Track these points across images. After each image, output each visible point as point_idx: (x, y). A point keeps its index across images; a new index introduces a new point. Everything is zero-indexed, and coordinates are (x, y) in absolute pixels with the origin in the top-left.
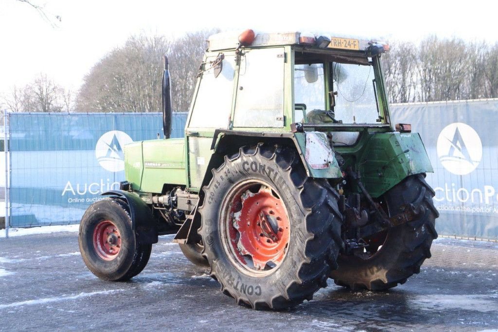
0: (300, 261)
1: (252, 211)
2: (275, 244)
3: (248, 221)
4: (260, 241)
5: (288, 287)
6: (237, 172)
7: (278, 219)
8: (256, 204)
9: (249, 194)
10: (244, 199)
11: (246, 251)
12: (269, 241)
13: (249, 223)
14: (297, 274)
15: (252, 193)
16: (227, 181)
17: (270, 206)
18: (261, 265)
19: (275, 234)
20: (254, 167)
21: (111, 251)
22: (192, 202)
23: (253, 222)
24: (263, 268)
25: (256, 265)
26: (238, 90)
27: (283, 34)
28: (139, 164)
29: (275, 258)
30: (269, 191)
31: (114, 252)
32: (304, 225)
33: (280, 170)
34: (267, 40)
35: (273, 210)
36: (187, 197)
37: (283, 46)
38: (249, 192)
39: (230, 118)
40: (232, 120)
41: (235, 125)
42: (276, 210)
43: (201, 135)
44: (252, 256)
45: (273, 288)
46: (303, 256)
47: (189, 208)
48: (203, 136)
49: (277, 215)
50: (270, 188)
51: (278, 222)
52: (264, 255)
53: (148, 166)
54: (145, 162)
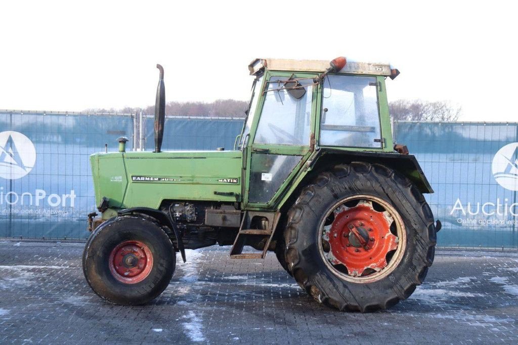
0: (420, 265)
1: (339, 224)
2: (365, 253)
3: (334, 233)
4: (347, 251)
5: (405, 289)
6: (346, 188)
7: (371, 230)
8: (345, 217)
9: (344, 208)
10: (338, 213)
11: (338, 261)
12: (358, 251)
13: (336, 235)
14: (417, 277)
15: (347, 207)
16: (332, 197)
17: (361, 219)
18: (357, 272)
19: (366, 243)
20: (369, 184)
21: (126, 274)
22: (229, 217)
23: (340, 234)
24: (360, 275)
25: (351, 273)
26: (323, 112)
27: (375, 65)
28: (121, 177)
29: (372, 265)
30: (370, 205)
31: (131, 274)
32: (426, 234)
33: (400, 186)
34: (355, 69)
35: (363, 222)
36: (221, 213)
37: (375, 76)
38: (344, 206)
39: (313, 137)
40: (318, 139)
41: (322, 143)
42: (369, 222)
43: (272, 152)
44: (345, 265)
45: (389, 291)
46: (423, 261)
47: (223, 223)
48: (275, 152)
49: (368, 227)
50: (371, 203)
51: (370, 233)
52: (355, 263)
53: (138, 180)
54: (132, 177)
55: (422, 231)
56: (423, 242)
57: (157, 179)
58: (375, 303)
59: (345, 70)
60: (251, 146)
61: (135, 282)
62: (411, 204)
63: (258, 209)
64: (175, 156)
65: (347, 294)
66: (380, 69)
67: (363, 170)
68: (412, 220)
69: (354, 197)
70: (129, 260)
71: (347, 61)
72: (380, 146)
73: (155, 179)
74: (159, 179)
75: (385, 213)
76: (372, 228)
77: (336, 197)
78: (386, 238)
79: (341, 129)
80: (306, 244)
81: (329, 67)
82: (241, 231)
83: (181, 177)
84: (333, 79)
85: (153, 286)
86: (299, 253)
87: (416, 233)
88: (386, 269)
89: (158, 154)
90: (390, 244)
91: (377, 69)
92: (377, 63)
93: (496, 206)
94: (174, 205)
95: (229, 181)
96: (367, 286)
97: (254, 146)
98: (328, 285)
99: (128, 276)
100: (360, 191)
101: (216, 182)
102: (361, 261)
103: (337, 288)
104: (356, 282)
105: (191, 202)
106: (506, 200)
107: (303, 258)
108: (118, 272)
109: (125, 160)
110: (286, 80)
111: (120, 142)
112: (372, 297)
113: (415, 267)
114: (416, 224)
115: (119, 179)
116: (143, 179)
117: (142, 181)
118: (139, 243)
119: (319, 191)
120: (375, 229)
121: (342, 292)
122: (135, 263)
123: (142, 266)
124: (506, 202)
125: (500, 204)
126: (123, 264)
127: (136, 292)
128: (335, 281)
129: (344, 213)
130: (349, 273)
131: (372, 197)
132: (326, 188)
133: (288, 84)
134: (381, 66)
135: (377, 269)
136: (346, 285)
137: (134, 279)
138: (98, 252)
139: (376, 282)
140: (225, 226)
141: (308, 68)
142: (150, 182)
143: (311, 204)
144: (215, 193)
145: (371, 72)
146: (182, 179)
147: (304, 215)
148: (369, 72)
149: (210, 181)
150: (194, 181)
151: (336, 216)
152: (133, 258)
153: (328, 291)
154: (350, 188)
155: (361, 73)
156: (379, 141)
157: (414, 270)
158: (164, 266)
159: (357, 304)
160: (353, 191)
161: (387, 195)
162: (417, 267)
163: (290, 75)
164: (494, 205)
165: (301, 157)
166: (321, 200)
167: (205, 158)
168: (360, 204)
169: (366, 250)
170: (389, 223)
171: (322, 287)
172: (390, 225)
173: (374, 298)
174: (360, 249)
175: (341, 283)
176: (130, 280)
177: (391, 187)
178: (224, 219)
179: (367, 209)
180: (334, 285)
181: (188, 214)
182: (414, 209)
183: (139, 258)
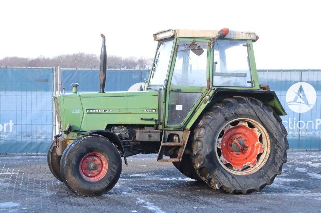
1: (226, 137)
2: (243, 155)
3: (224, 143)
4: (231, 155)
6: (232, 114)
7: (246, 141)
8: (230, 132)
9: (230, 127)
10: (226, 130)
11: (227, 161)
12: (238, 154)
13: (224, 145)
15: (232, 126)
17: (239, 133)
18: (239, 168)
19: (243, 149)
20: (247, 110)
21: (90, 175)
22: (153, 135)
23: (227, 144)
24: (241, 170)
25: (235, 169)
26: (214, 64)
27: (246, 33)
28: (79, 110)
29: (248, 163)
30: (246, 124)
31: (93, 175)
32: (283, 142)
33: (266, 111)
34: (234, 36)
35: (241, 136)
36: (148, 132)
37: (246, 40)
38: (230, 126)
39: (209, 81)
40: (212, 82)
41: (214, 85)
42: (244, 135)
43: (183, 91)
44: (231, 164)
45: (261, 180)
46: (282, 159)
47: (149, 139)
48: (184, 91)
49: (244, 138)
50: (247, 123)
51: (245, 142)
52: (237, 162)
53: (91, 112)
54: (87, 110)
55: (281, 140)
56: (281, 147)
57: (103, 111)
58: (252, 188)
59: (228, 36)
60: (169, 87)
61: (97, 180)
62: (273, 123)
63: (172, 129)
64: (115, 95)
65: (235, 183)
66: (249, 35)
67: (243, 102)
68: (274, 133)
69: (238, 119)
70: (92, 166)
71: (230, 30)
72: (250, 86)
73: (102, 111)
74: (105, 111)
75: (256, 129)
76: (247, 139)
77: (226, 120)
78: (256, 145)
79: (226, 75)
80: (208, 151)
81: (218, 34)
82: (162, 144)
83: (119, 109)
84: (220, 42)
85: (109, 182)
86: (204, 157)
87: (277, 141)
88: (257, 165)
89: (102, 94)
90: (259, 149)
91: (248, 36)
92: (247, 32)
93: (289, 123)
94: (114, 128)
95: (150, 111)
96: (247, 177)
97: (171, 88)
98: (222, 178)
99: (91, 177)
100: (241, 115)
101: (142, 112)
102: (240, 160)
103: (228, 179)
104: (240, 175)
105: (125, 125)
106: (295, 119)
107: (206, 160)
108: (84, 174)
109: (82, 98)
110: (190, 43)
111: (74, 86)
112: (250, 184)
113: (277, 163)
114: (276, 136)
115: (78, 111)
116: (94, 111)
117: (94, 112)
118: (99, 154)
119: (215, 116)
120: (249, 140)
121: (231, 181)
122: (95, 168)
123: (99, 169)
124: (295, 120)
125: (291, 121)
126: (88, 168)
127: (98, 187)
128: (227, 175)
129: (230, 130)
130: (234, 169)
131: (248, 119)
132: (220, 114)
133: (191, 46)
134: (250, 34)
135: (251, 166)
136: (233, 177)
137: (95, 178)
138: (73, 161)
139: (252, 174)
140: (150, 141)
141: (204, 35)
142: (98, 113)
143: (211, 124)
144: (142, 119)
145: (244, 38)
146: (120, 110)
147: (206, 132)
148: (242, 37)
149: (138, 111)
150: (128, 112)
151: (225, 132)
152: (94, 164)
153: (222, 181)
154: (235, 114)
155: (237, 38)
156: (250, 82)
157: (276, 166)
158: (116, 169)
159: (241, 189)
160: (237, 115)
161: (258, 117)
162: (278, 164)
163: (192, 40)
164: (287, 122)
165: (201, 94)
166: (217, 122)
167: (134, 96)
168: (240, 124)
169: (243, 153)
170: (258, 135)
171: (219, 179)
172: (258, 137)
173: (251, 184)
174: (239, 153)
175: (230, 176)
176: (92, 179)
177: (261, 112)
178: (150, 136)
179: (244, 127)
180: (226, 177)
181: (123, 134)
182: (275, 126)
183: (97, 164)
